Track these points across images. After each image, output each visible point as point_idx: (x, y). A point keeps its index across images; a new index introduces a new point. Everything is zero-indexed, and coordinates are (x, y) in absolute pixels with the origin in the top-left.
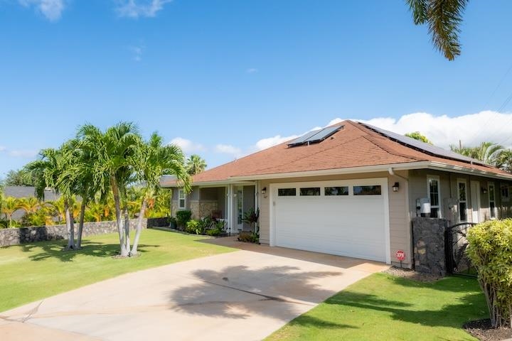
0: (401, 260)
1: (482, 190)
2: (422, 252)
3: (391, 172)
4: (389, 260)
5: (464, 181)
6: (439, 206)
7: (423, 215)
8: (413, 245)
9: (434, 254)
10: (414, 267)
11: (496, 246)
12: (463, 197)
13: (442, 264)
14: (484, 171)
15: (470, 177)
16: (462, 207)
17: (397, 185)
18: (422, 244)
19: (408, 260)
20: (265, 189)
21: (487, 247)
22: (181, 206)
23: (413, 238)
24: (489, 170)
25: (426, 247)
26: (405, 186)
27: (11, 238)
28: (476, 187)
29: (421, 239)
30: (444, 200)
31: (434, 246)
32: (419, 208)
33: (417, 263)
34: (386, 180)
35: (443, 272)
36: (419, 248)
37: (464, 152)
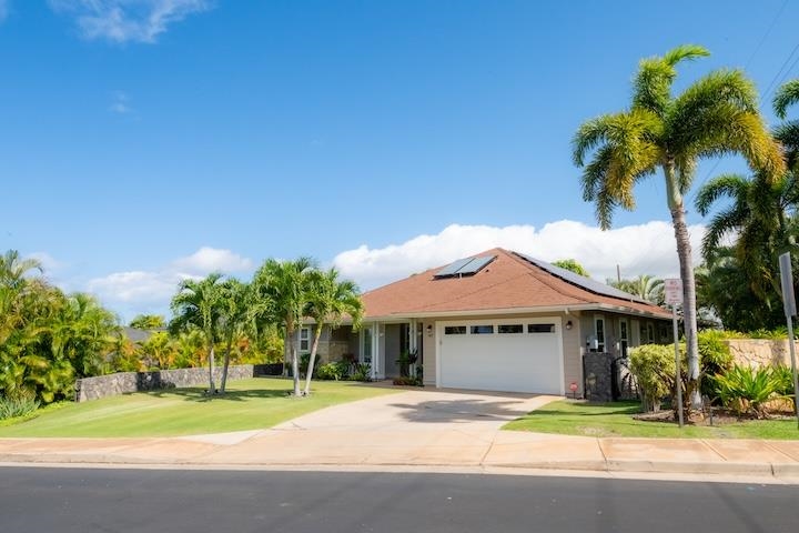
0: (574, 391)
1: (642, 329)
2: (593, 382)
3: (567, 312)
4: (563, 391)
5: (625, 320)
6: (604, 344)
7: (593, 350)
8: (585, 376)
9: (602, 383)
10: (585, 397)
11: (645, 361)
12: (624, 336)
13: (609, 391)
14: (642, 310)
15: (631, 317)
16: (624, 346)
17: (570, 323)
18: (593, 375)
19: (581, 390)
20: (430, 327)
21: (640, 361)
22: (302, 348)
23: (584, 371)
24: (648, 309)
25: (596, 378)
26: (577, 324)
27: (130, 384)
28: (636, 326)
29: (591, 371)
30: (608, 338)
31: (602, 376)
32: (588, 344)
33: (588, 393)
34: (560, 318)
35: (610, 398)
36: (590, 379)
37: (623, 287)
